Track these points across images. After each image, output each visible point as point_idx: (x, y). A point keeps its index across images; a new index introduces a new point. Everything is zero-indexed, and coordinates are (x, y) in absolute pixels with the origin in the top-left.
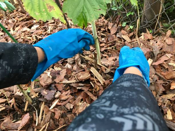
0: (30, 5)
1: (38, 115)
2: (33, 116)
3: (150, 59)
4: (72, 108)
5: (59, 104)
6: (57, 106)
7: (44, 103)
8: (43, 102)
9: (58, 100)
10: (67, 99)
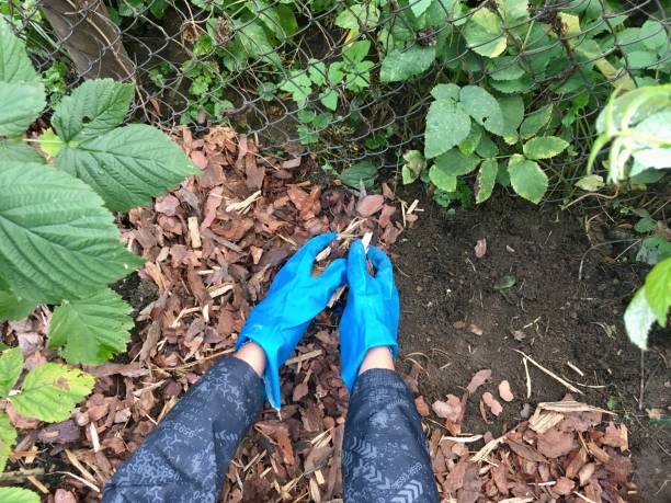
0: (45, 411)
1: (79, 474)
2: (73, 486)
3: (190, 219)
4: (129, 414)
5: (102, 428)
6: (101, 436)
7: (67, 451)
8: (63, 451)
9: (92, 425)
10: (109, 410)
